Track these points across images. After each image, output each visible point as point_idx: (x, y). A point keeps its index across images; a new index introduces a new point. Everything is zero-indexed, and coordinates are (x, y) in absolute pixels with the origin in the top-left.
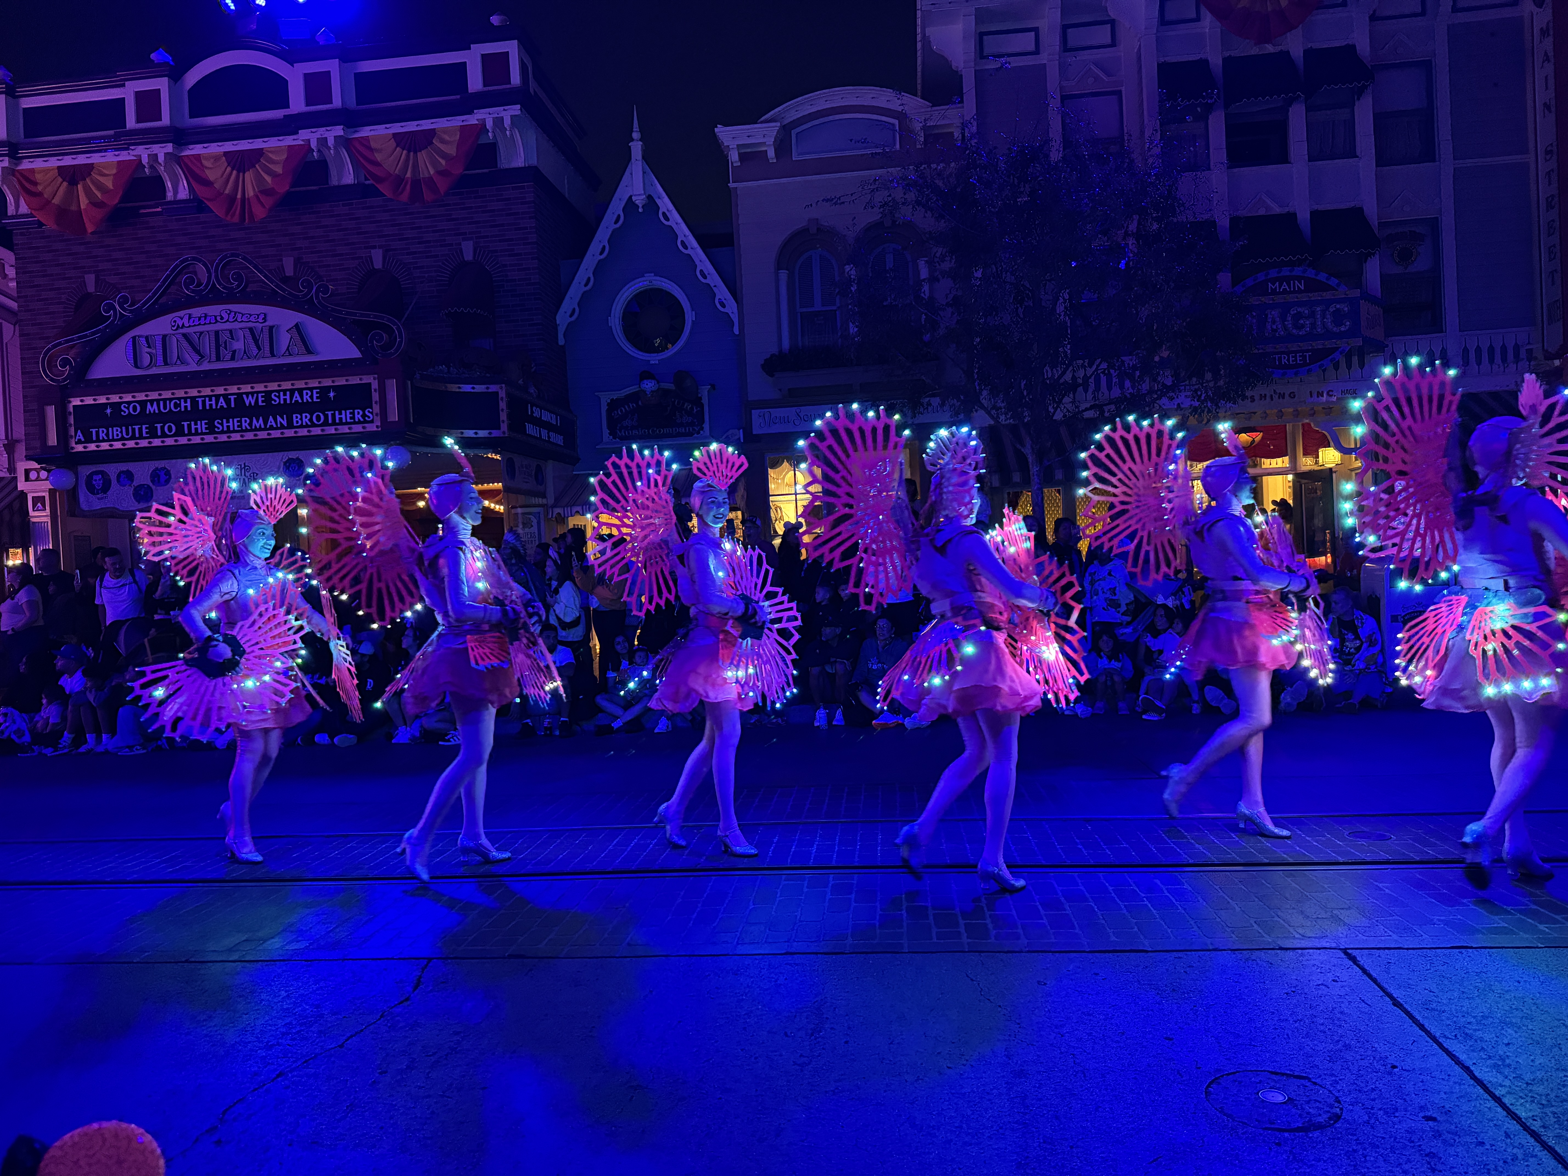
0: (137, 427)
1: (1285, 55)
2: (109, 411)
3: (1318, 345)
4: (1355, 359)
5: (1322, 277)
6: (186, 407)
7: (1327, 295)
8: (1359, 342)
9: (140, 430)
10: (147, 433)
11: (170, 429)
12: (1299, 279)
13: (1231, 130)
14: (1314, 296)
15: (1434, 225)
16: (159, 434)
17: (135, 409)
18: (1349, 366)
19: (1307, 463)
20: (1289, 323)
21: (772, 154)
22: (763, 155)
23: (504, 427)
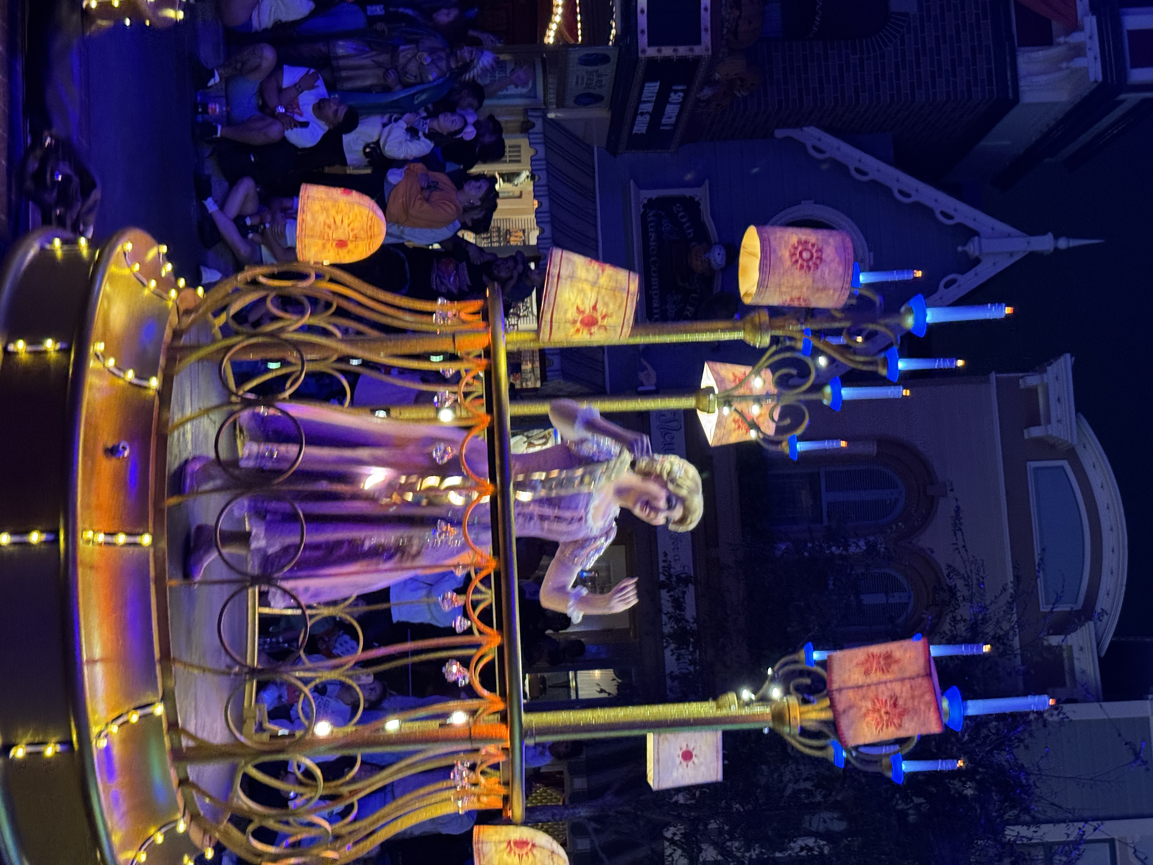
21: (1036, 432)
22: (1034, 421)
23: (652, 52)
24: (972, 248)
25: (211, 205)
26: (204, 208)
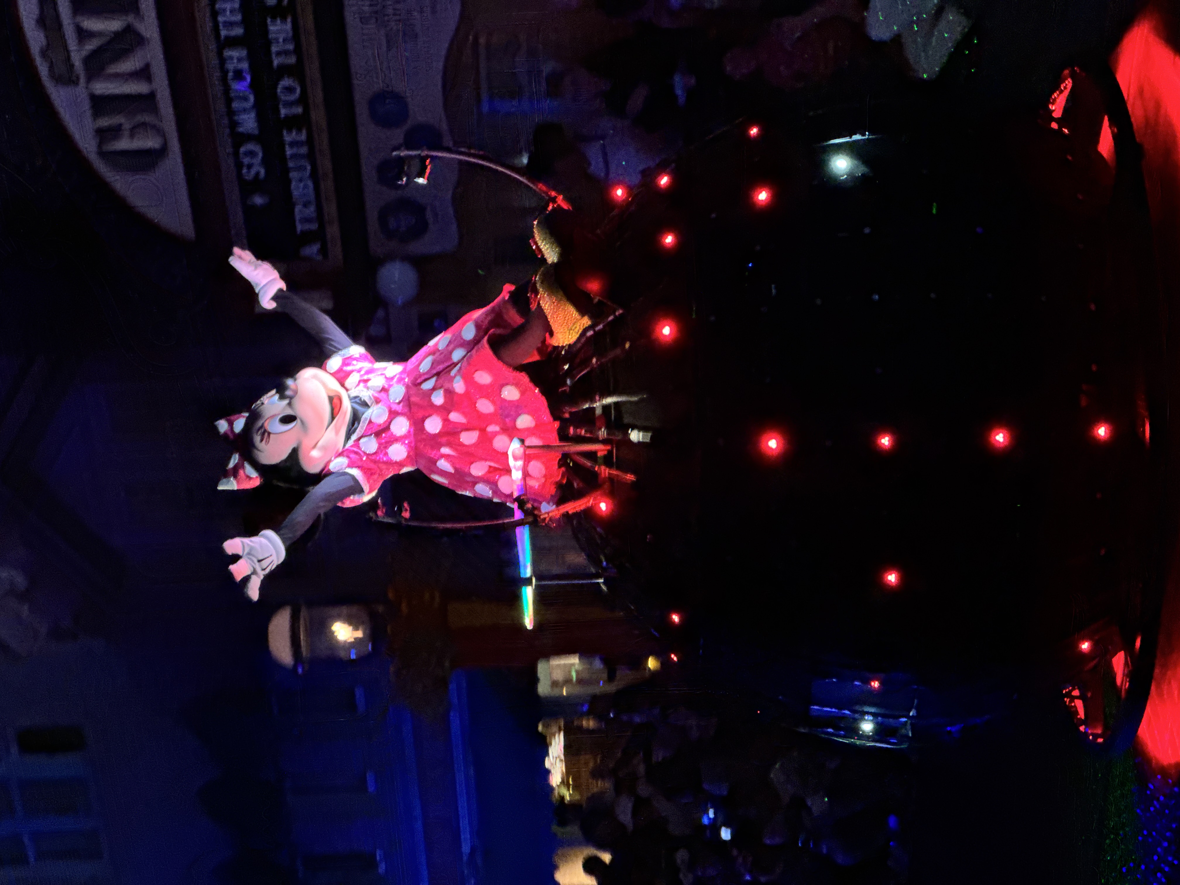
0: (289, 152)
2: (258, 200)
6: (240, 60)
9: (292, 144)
10: (299, 130)
11: (289, 90)
16: (299, 110)
17: (251, 154)
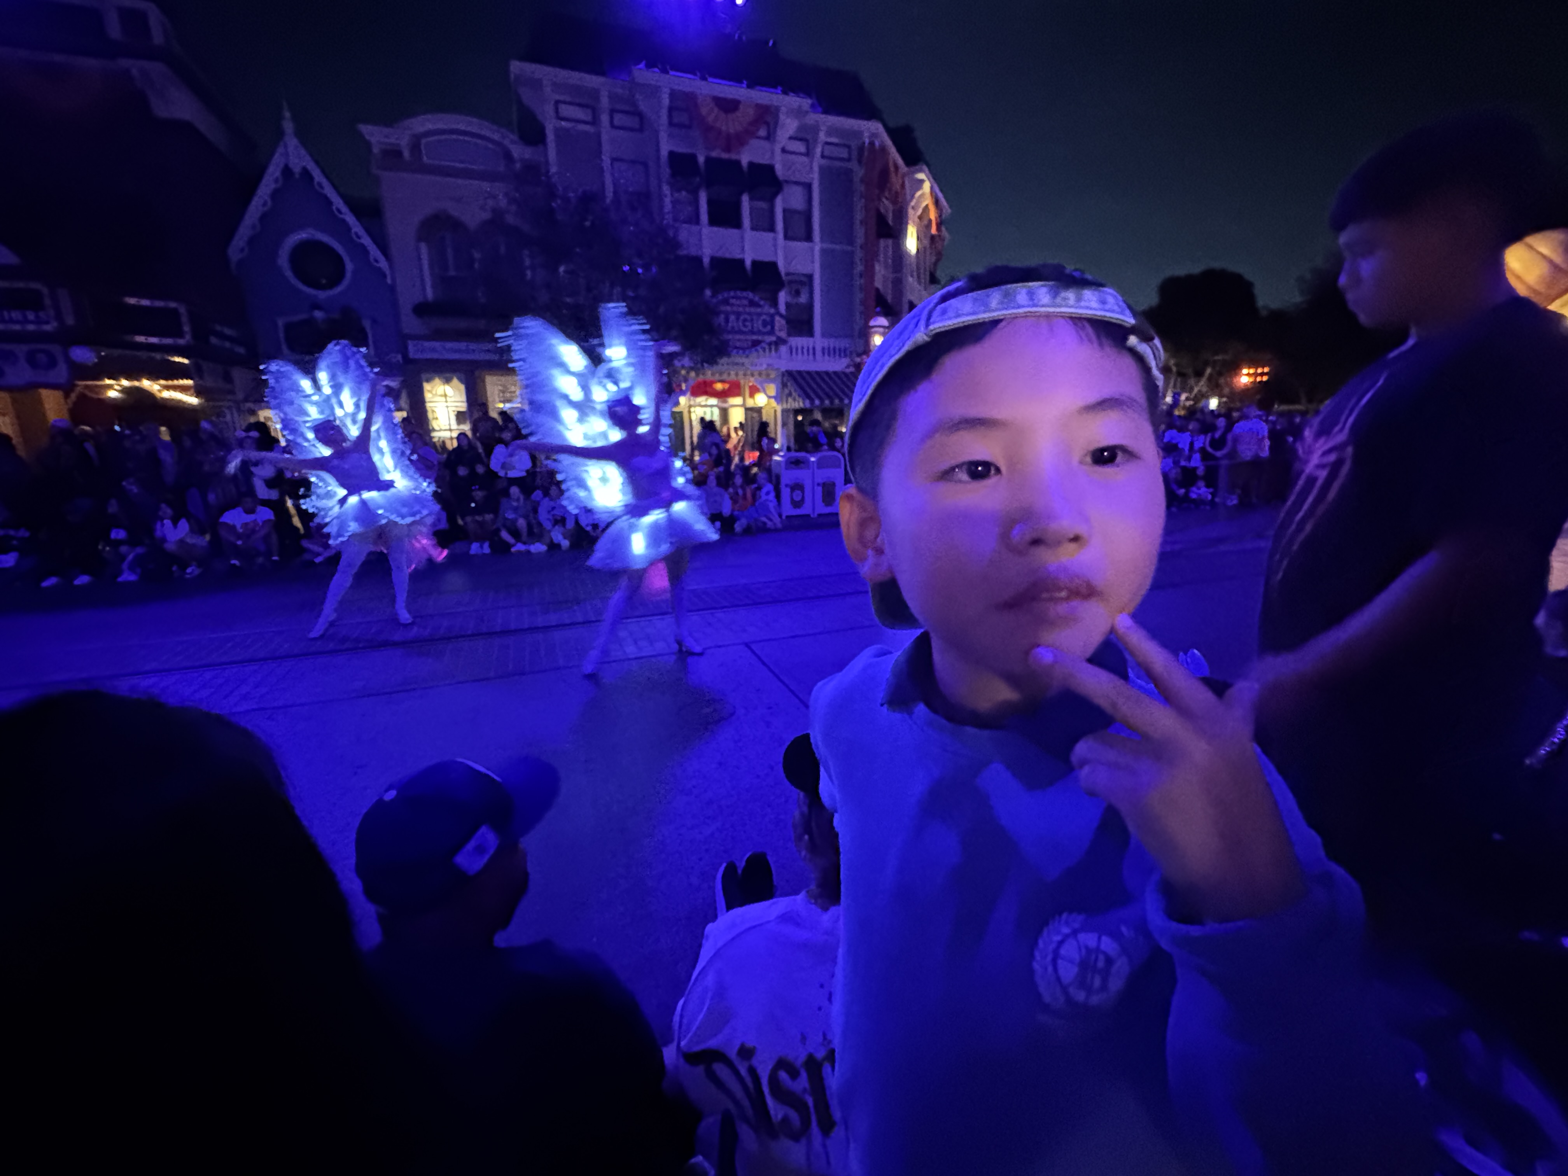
1: (738, 163)
3: (755, 337)
4: (773, 348)
5: (757, 299)
7: (759, 310)
8: (774, 339)
12: (746, 298)
13: (710, 202)
14: (753, 310)
15: (810, 277)
18: (770, 350)
19: (750, 403)
20: (741, 324)
21: (406, 154)
22: (399, 154)
23: (188, 337)
24: (297, 170)
25: (318, 560)
26: (320, 563)
